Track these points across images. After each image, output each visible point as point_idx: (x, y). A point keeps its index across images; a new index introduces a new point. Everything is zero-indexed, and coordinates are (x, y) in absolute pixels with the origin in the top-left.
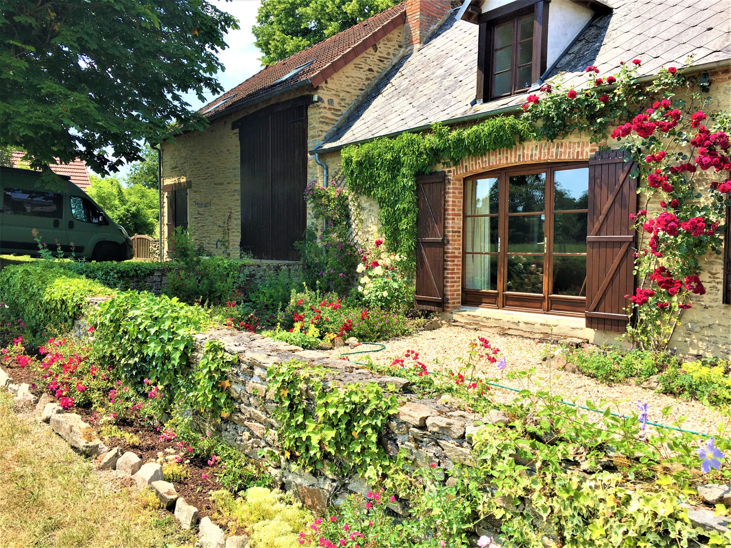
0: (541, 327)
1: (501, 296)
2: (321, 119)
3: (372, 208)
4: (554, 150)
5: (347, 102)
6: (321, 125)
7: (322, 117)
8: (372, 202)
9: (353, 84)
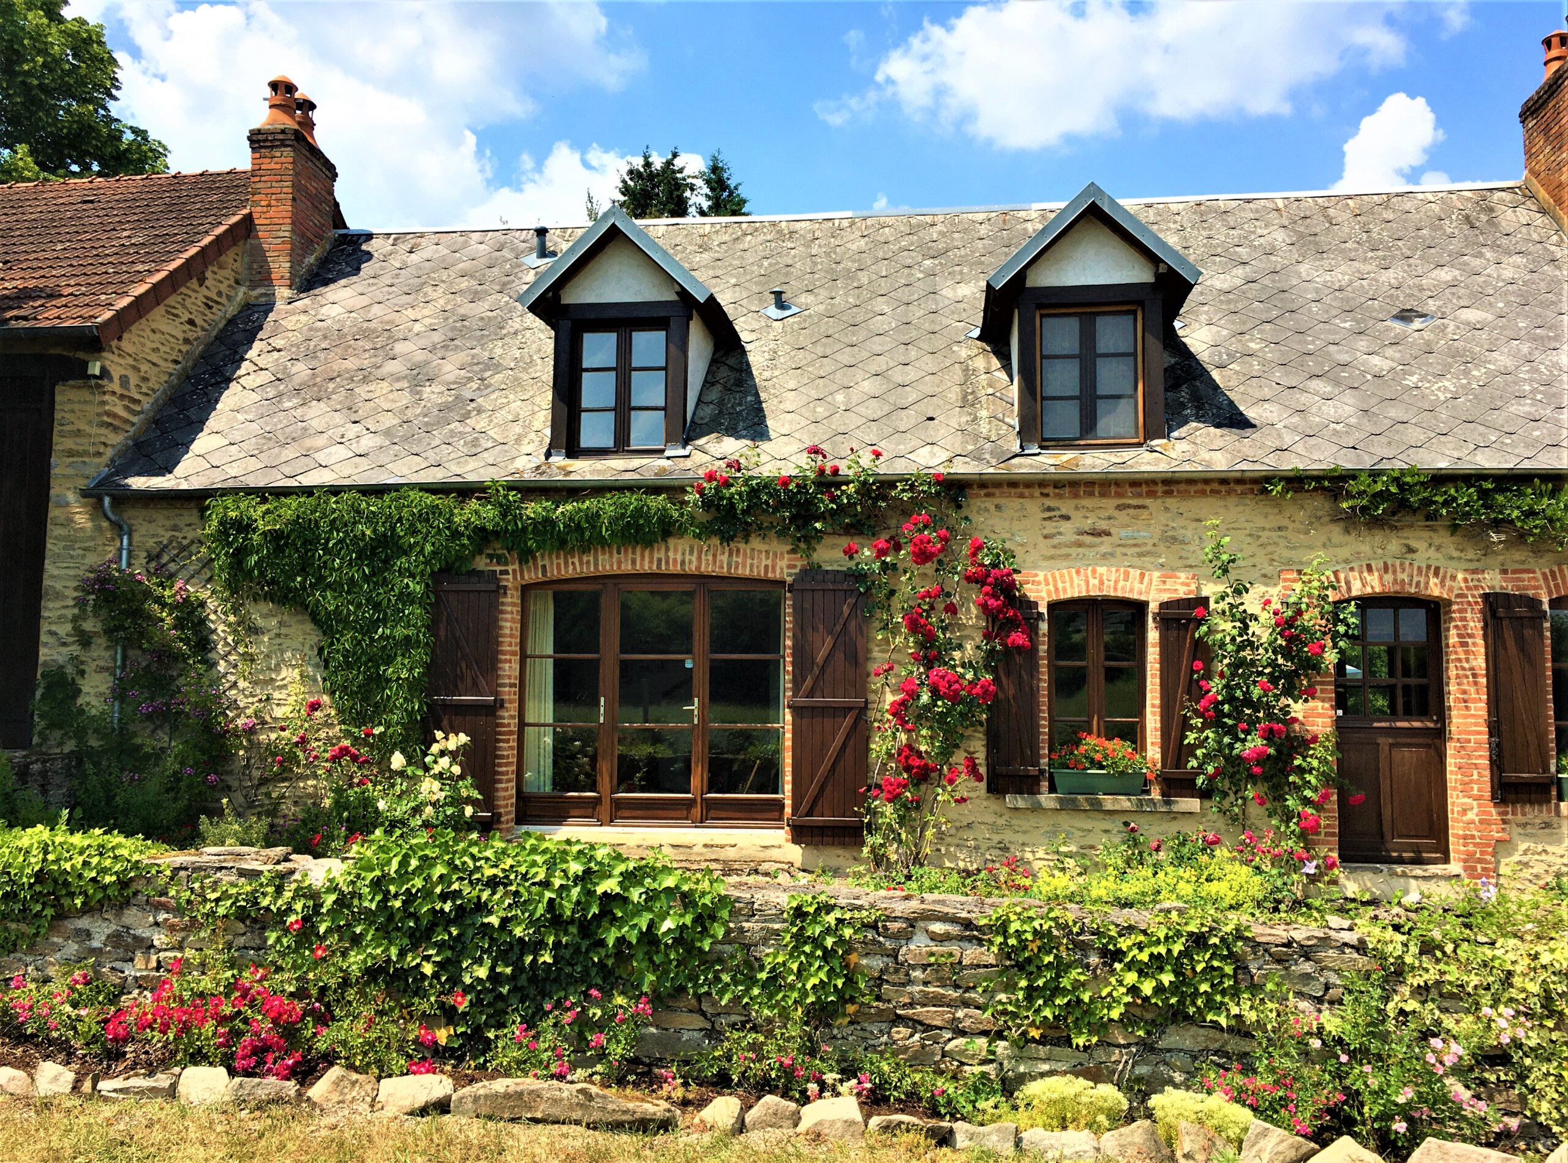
0: (704, 850)
1: (606, 802)
2: (105, 418)
3: (283, 631)
4: (725, 558)
5: (151, 384)
6: (103, 431)
7: (108, 414)
8: (286, 618)
9: (163, 349)
